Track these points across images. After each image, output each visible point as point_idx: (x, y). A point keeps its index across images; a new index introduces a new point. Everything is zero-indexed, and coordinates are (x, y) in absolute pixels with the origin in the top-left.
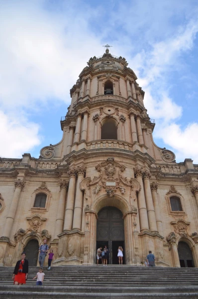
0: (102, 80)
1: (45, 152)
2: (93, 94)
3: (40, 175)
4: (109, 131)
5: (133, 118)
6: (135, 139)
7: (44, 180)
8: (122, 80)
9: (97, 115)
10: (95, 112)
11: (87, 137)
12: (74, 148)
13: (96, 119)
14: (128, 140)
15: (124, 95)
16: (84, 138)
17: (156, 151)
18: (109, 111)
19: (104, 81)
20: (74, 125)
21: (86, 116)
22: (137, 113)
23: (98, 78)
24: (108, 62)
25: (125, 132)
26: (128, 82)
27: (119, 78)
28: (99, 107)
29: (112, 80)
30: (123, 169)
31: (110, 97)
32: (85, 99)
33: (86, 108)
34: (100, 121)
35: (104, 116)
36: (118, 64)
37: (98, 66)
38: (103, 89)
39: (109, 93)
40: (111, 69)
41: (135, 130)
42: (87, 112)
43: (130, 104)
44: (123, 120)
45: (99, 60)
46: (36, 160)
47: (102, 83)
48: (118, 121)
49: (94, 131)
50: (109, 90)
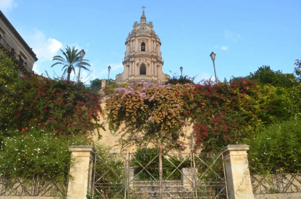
0: (140, 42)
1: (117, 77)
2: (136, 51)
4: (143, 71)
5: (153, 63)
6: (153, 74)
8: (149, 41)
10: (137, 61)
11: (134, 73)
12: (130, 78)
13: (138, 64)
14: (150, 75)
15: (150, 51)
16: (133, 74)
17: (163, 75)
18: (143, 61)
19: (142, 42)
20: (128, 64)
21: (133, 63)
22: (155, 60)
23: (139, 40)
24: (143, 28)
25: (149, 71)
27: (148, 40)
28: (139, 58)
29: (145, 42)
31: (143, 53)
32: (133, 54)
33: (133, 58)
34: (139, 66)
35: (141, 63)
36: (148, 28)
37: (138, 30)
38: (140, 47)
39: (143, 50)
40: (144, 34)
41: (153, 70)
42: (134, 61)
43: (152, 56)
44: (148, 65)
45: (139, 25)
46: (114, 81)
47: (140, 44)
48: (147, 66)
49: (137, 71)
50: (143, 46)
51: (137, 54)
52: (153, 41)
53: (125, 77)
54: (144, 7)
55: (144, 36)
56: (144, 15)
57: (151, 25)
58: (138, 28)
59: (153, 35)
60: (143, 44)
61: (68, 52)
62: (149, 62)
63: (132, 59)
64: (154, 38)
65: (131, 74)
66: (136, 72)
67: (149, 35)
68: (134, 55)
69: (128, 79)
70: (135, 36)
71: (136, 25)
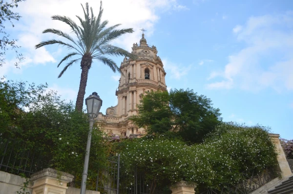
0: (143, 67)
1: (108, 111)
2: (138, 77)
3: (109, 126)
7: (111, 129)
8: (155, 68)
9: (142, 94)
10: (140, 91)
13: (141, 96)
15: (156, 80)
18: (148, 91)
19: (145, 67)
20: (125, 95)
21: (135, 93)
23: (141, 65)
24: (146, 52)
26: (158, 70)
27: (153, 66)
28: (142, 88)
29: (149, 68)
31: (147, 81)
32: (134, 81)
33: (135, 87)
35: (145, 94)
36: (152, 53)
37: (139, 53)
39: (147, 78)
40: (148, 58)
42: (136, 91)
43: (160, 88)
45: (139, 48)
46: (105, 116)
47: (143, 70)
50: (147, 74)
51: (140, 82)
53: (119, 112)
54: (143, 30)
55: (148, 61)
56: (143, 38)
57: (154, 49)
58: (139, 51)
59: (159, 62)
60: (147, 71)
63: (132, 89)
64: (161, 65)
65: (131, 109)
67: (154, 60)
68: (135, 83)
69: (125, 115)
70: (136, 60)
71: (136, 47)
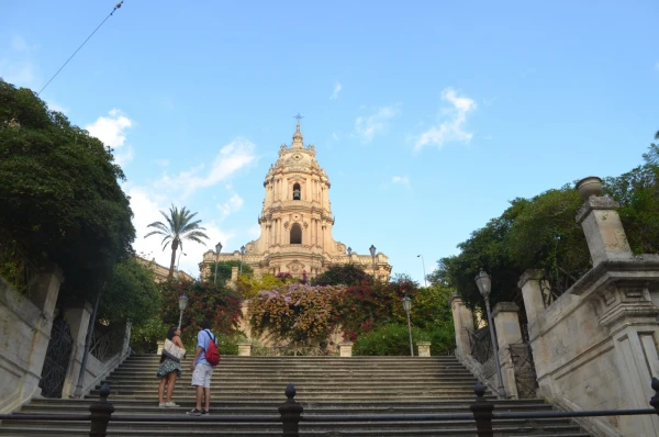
0: (291, 182)
1: (249, 247)
2: (284, 198)
4: (296, 237)
5: (314, 222)
6: (314, 242)
8: (308, 181)
9: (287, 222)
10: (286, 219)
11: (280, 240)
12: (272, 251)
13: (286, 225)
14: (309, 244)
15: (309, 199)
16: (278, 242)
17: (333, 244)
18: (296, 218)
19: (294, 182)
20: (269, 224)
21: (279, 222)
22: (318, 216)
23: (288, 179)
24: (297, 157)
25: (306, 237)
27: (305, 179)
28: (288, 213)
29: (300, 182)
30: (303, 266)
31: (297, 203)
32: (277, 205)
33: (279, 213)
34: (290, 227)
35: (292, 222)
36: (306, 157)
37: (288, 161)
38: (291, 192)
39: (297, 198)
40: (299, 167)
41: (314, 234)
42: (280, 219)
43: (313, 210)
44: (306, 226)
45: (290, 151)
47: (291, 186)
48: (302, 227)
49: (285, 236)
50: (297, 191)
51: (286, 205)
52: (316, 181)
53: (262, 248)
54: (299, 117)
55: (299, 172)
56: (298, 131)
57: (310, 150)
58: (288, 156)
59: (315, 171)
60: (297, 187)
61: (174, 215)
62: (307, 220)
63: (275, 215)
64: (318, 175)
65: (273, 243)
66: (283, 239)
67: (308, 170)
68: (280, 207)
69: (268, 252)
70: (281, 172)
71: (283, 150)
